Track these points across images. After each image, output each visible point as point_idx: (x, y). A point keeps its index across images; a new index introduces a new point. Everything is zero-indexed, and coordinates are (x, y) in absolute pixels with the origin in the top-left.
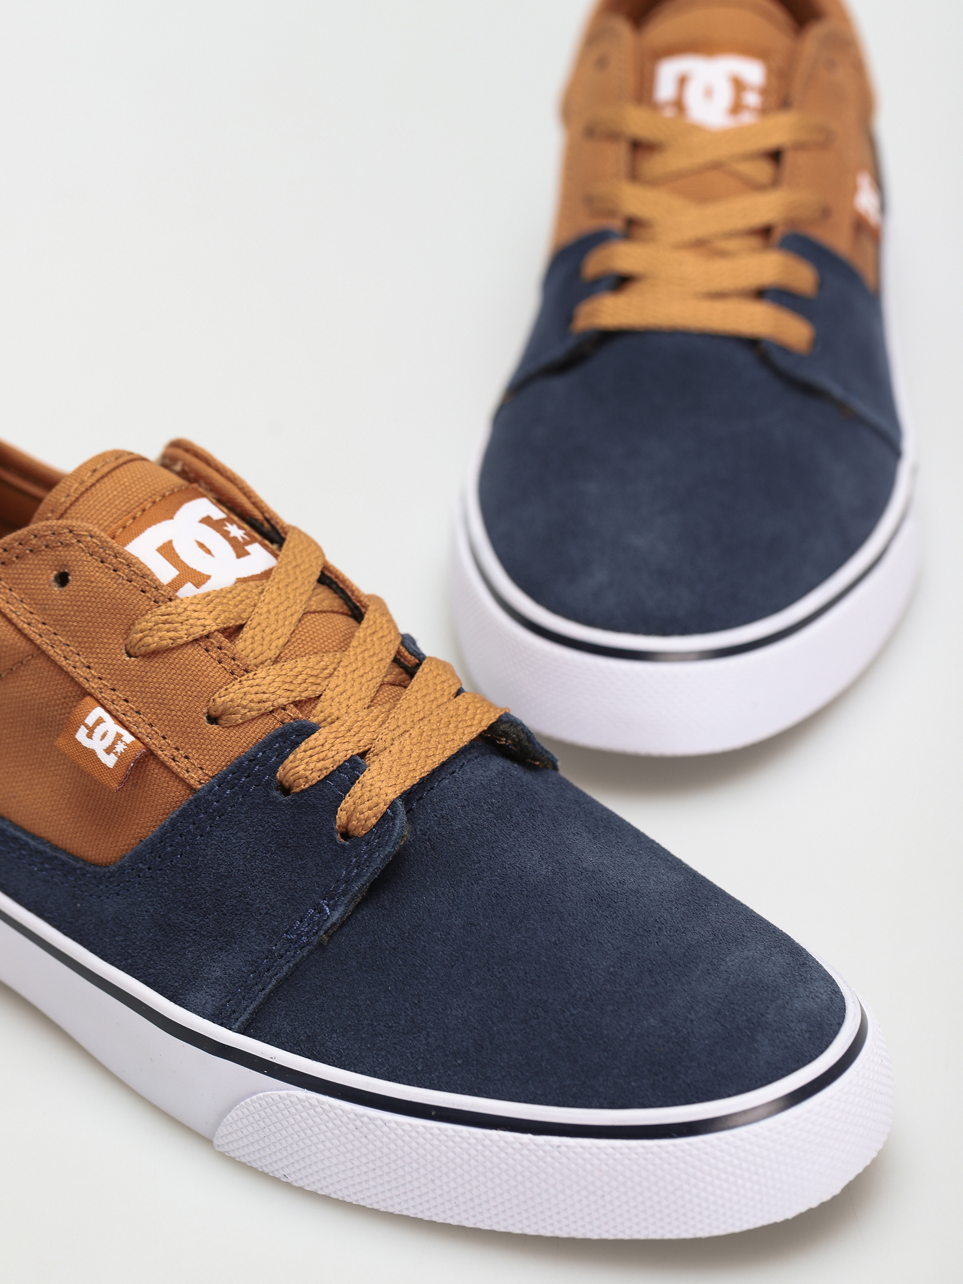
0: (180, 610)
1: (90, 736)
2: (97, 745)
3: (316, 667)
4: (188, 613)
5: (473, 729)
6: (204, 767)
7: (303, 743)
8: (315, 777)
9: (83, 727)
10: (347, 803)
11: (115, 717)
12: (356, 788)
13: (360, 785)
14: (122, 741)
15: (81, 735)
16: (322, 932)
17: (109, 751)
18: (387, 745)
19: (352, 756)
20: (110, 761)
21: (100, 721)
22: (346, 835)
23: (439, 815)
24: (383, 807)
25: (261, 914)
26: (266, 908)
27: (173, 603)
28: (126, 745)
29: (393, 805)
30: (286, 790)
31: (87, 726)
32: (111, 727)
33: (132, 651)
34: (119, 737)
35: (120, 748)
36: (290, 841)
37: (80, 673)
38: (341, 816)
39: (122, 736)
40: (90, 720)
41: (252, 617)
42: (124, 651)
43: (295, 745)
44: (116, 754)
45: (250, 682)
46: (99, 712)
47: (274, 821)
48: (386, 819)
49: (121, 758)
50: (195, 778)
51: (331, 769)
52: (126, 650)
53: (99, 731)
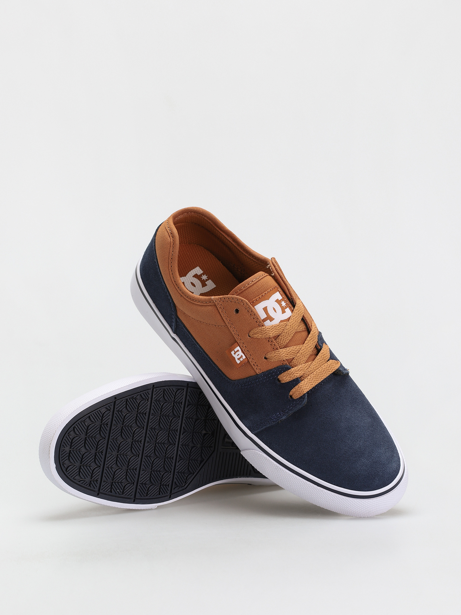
0: (264, 330)
1: (235, 354)
2: (236, 357)
3: (295, 350)
4: (266, 331)
5: (330, 372)
6: (261, 369)
7: (286, 371)
8: (288, 381)
9: (233, 351)
10: (293, 390)
11: (242, 350)
12: (297, 387)
13: (298, 387)
14: (242, 358)
15: (233, 353)
16: (279, 420)
17: (239, 359)
18: (307, 376)
19: (297, 378)
20: (238, 362)
21: (238, 351)
22: (291, 396)
23: (315, 397)
24: (302, 394)
25: (266, 409)
26: (267, 409)
27: (263, 327)
28: (243, 359)
29: (304, 394)
30: (280, 381)
31: (234, 351)
32: (240, 353)
33: (250, 336)
34: (242, 356)
35: (241, 359)
36: (277, 394)
37: (236, 337)
38: (291, 393)
39: (243, 356)
40: (236, 350)
41: (282, 333)
42: (248, 335)
43: (285, 371)
44: (240, 360)
45: (277, 352)
46: (238, 348)
47: (275, 388)
48: (302, 397)
49: (241, 362)
50: (258, 372)
51: (292, 380)
52: (249, 335)
53: (237, 353)
